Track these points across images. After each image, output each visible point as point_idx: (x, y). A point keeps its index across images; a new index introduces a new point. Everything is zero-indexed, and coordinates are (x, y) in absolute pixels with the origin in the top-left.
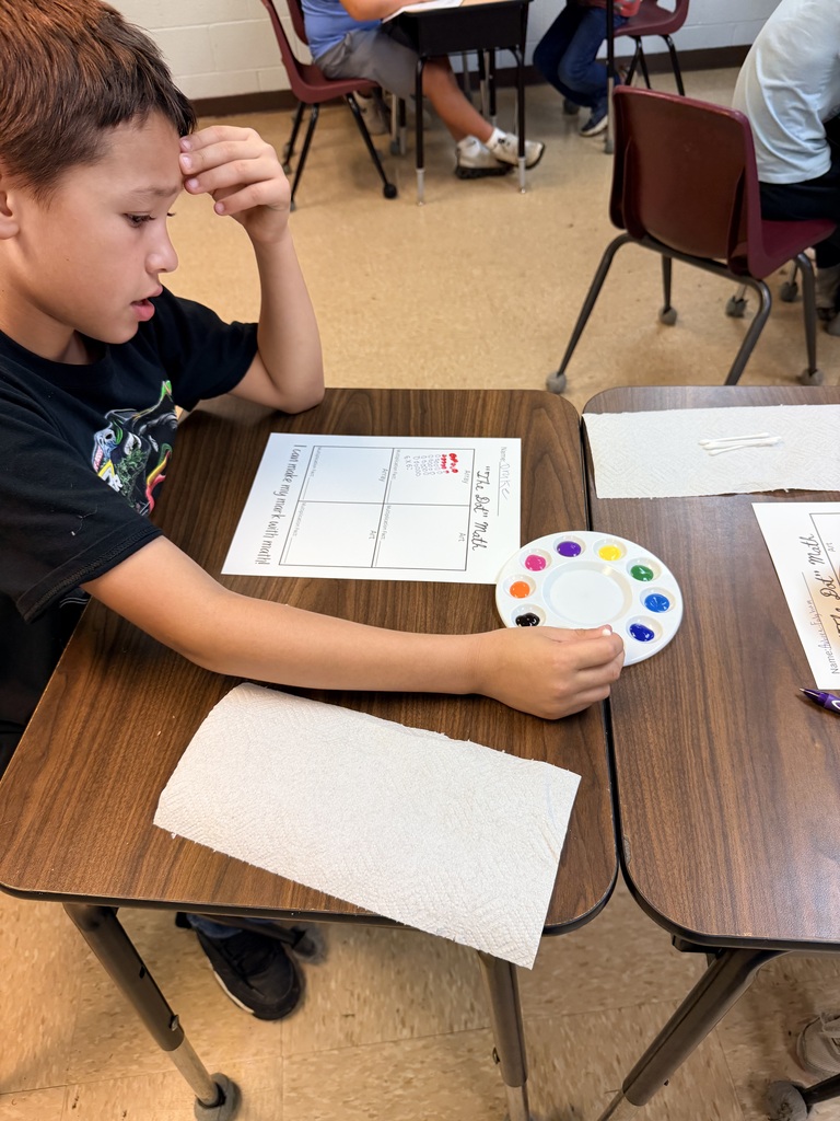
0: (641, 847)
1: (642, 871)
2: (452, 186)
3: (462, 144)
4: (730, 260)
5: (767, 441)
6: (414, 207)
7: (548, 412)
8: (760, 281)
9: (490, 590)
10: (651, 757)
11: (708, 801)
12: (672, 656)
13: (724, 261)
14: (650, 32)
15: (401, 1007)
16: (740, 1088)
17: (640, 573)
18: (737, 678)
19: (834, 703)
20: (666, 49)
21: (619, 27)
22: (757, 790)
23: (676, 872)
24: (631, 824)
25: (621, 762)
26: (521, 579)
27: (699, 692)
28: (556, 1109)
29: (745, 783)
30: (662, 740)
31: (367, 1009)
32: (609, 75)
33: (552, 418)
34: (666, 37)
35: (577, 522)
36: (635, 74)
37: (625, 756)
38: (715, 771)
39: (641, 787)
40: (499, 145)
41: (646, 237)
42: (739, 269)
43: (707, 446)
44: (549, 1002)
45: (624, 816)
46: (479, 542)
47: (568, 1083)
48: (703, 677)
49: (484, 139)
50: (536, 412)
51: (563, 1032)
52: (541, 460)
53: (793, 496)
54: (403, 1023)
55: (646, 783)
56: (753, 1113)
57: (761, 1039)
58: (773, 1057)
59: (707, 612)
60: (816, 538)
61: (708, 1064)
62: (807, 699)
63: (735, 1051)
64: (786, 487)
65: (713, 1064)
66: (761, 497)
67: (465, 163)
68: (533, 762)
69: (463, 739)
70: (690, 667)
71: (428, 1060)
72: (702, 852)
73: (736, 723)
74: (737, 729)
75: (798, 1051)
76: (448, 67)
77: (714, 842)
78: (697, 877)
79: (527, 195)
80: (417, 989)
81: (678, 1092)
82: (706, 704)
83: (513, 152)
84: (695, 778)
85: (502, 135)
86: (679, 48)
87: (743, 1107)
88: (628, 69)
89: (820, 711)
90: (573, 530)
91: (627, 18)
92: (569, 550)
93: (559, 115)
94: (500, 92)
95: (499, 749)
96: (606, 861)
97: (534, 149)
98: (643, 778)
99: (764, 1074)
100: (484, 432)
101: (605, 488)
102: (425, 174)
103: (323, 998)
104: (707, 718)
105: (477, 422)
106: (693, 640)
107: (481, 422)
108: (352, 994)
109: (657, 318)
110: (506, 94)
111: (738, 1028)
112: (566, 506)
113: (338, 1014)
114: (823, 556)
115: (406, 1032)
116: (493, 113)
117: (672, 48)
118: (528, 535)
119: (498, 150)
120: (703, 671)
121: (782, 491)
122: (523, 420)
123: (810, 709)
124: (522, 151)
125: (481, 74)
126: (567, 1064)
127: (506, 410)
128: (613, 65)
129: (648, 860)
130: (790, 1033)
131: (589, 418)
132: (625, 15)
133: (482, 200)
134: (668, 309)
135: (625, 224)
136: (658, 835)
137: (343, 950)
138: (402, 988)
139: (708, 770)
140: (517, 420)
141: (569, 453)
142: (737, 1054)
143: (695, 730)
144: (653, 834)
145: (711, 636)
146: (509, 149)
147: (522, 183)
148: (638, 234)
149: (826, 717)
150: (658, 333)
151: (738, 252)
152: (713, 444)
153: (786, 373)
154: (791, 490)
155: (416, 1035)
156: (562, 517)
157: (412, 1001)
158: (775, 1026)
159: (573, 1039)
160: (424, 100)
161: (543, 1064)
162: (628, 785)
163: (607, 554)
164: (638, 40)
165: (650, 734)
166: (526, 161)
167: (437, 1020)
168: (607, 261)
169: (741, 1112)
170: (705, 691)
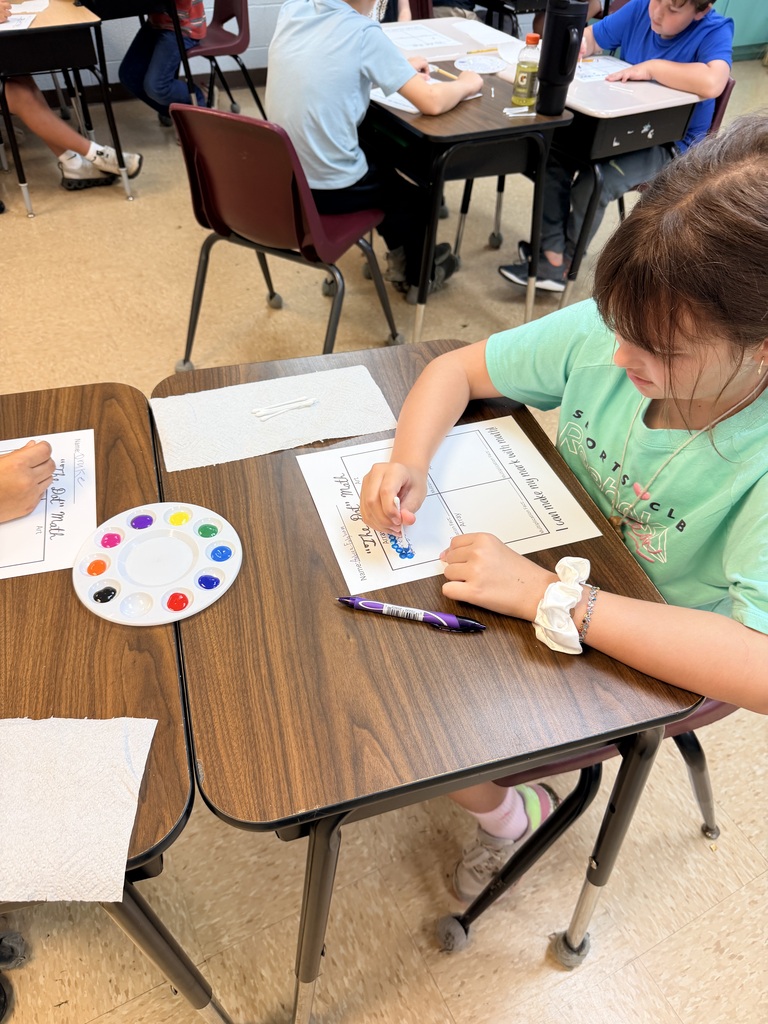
0: (212, 765)
1: (214, 786)
2: (63, 198)
3: (63, 158)
4: (301, 249)
5: (304, 403)
6: (24, 220)
7: (119, 401)
8: (332, 265)
9: (66, 575)
10: (219, 686)
11: (267, 709)
12: (236, 596)
13: (298, 250)
14: (222, 52)
15: (113, 976)
16: (417, 935)
17: (207, 531)
18: (288, 601)
19: (360, 603)
20: (237, 67)
21: (192, 48)
22: (307, 690)
23: (242, 777)
24: (203, 748)
25: (193, 698)
26: (96, 558)
27: (258, 621)
28: (268, 1013)
29: (297, 686)
30: (228, 669)
31: (79, 991)
32: (190, 92)
33: (123, 407)
34: (235, 57)
35: (150, 496)
36: (216, 89)
37: (197, 691)
38: (272, 682)
39: (211, 714)
40: (98, 158)
41: (232, 235)
42: (311, 257)
43: (258, 414)
44: (249, 921)
45: (197, 743)
46: (56, 532)
47: (276, 986)
48: (262, 607)
49: (83, 153)
50: (108, 402)
51: (265, 943)
52: (114, 445)
53: (328, 445)
54: (117, 991)
55: (216, 709)
56: (429, 951)
57: (428, 889)
58: (438, 900)
59: (263, 553)
60: (347, 476)
61: (389, 925)
62: (342, 605)
63: (408, 906)
64: (321, 438)
65: (392, 923)
66: (303, 450)
67: (68, 175)
68: (113, 720)
69: (46, 718)
70: (251, 601)
71: (146, 1016)
72: (263, 755)
73: (288, 639)
74: (289, 643)
75: (455, 888)
76: (32, 86)
77: (273, 742)
78: (260, 777)
79: (136, 202)
80: (127, 954)
81: (368, 958)
82: (264, 629)
83: (114, 164)
84: (256, 693)
85: (100, 148)
86: (249, 66)
87: (421, 949)
88: (208, 85)
89: (353, 612)
90: (147, 504)
91: (198, 41)
92: (142, 522)
93: (157, 128)
94: (91, 108)
95: (81, 717)
96: (181, 787)
97: (132, 159)
98: (213, 705)
99: (433, 916)
100: (58, 427)
101: (173, 462)
102: (28, 187)
103: (33, 996)
104: (265, 641)
105: (51, 420)
106: (252, 579)
107: (55, 419)
108: (63, 983)
109: (266, 304)
110: (97, 110)
111: (408, 886)
112: (139, 484)
113: (51, 1006)
114: (352, 489)
115: (121, 998)
116: (89, 127)
117: (243, 66)
118: (104, 516)
119: (98, 161)
120: (261, 603)
121: (319, 442)
122: (95, 411)
123: (345, 612)
124: (121, 163)
125: (69, 92)
126: (273, 970)
127: (78, 405)
128: (193, 83)
129: (218, 776)
130: (448, 876)
131: (155, 403)
132: (195, 38)
133: (92, 208)
134: (272, 295)
135: (210, 225)
136: (226, 751)
137: (47, 945)
138: (111, 958)
139: (266, 684)
140: (89, 414)
141: (140, 436)
142: (411, 908)
143: (256, 653)
144: (222, 752)
145: (268, 572)
146: (109, 160)
147: (128, 192)
148: (224, 232)
149: (359, 616)
150: (269, 317)
151: (306, 243)
152: (263, 411)
153: (376, 339)
154: (326, 441)
155: (131, 997)
156: (136, 495)
157: (123, 967)
158: (436, 873)
159: (274, 946)
160: (12, 117)
161: (252, 978)
162: (200, 716)
163: (177, 520)
164: (212, 59)
165: (218, 666)
166: (127, 171)
167: (149, 976)
168: (204, 258)
169: (419, 954)
170: (263, 619)
